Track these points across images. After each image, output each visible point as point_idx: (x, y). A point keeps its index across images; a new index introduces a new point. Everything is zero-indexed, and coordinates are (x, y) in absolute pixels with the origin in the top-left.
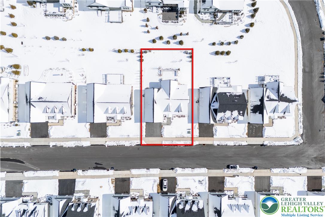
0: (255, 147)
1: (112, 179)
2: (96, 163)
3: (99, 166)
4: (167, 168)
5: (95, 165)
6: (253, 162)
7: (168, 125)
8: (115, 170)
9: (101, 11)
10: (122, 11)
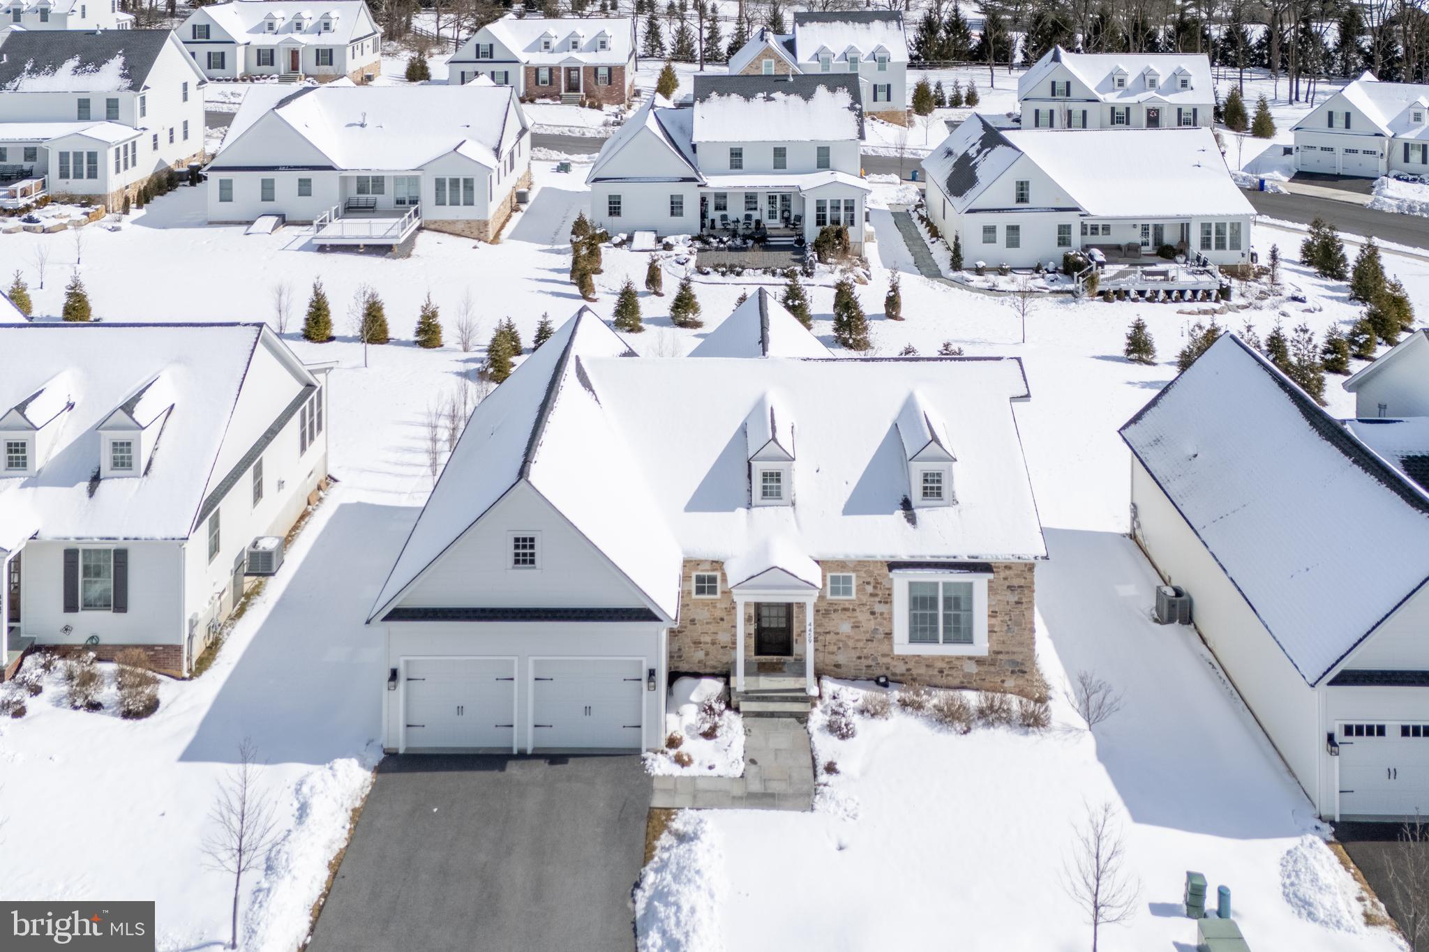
7: (764, 799)
9: (274, 219)
10: (420, 229)
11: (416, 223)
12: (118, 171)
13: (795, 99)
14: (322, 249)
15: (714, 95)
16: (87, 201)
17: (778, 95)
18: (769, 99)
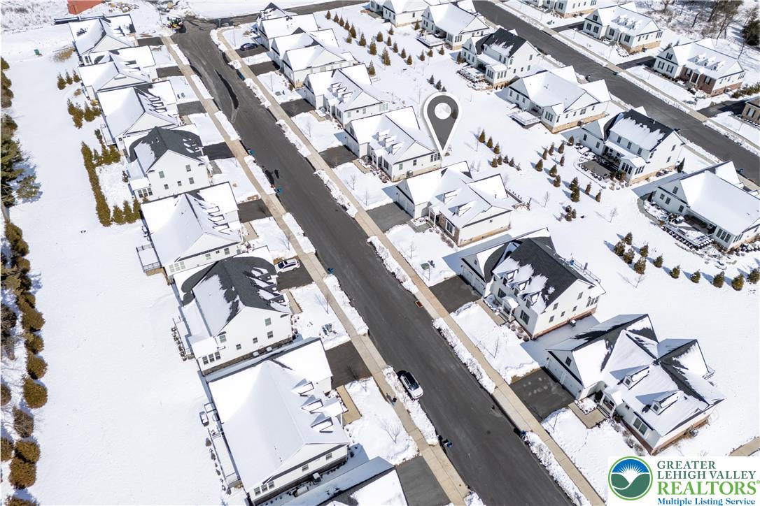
0: (499, 415)
1: (257, 196)
2: (276, 172)
3: (274, 175)
4: (323, 262)
5: (272, 170)
6: (457, 430)
7: (414, 229)
8: (276, 195)
9: (515, 105)
10: (540, 122)
11: (539, 120)
12: (498, 78)
13: (648, 130)
14: (513, 119)
15: (630, 118)
16: (489, 83)
17: (645, 126)
18: (642, 126)
